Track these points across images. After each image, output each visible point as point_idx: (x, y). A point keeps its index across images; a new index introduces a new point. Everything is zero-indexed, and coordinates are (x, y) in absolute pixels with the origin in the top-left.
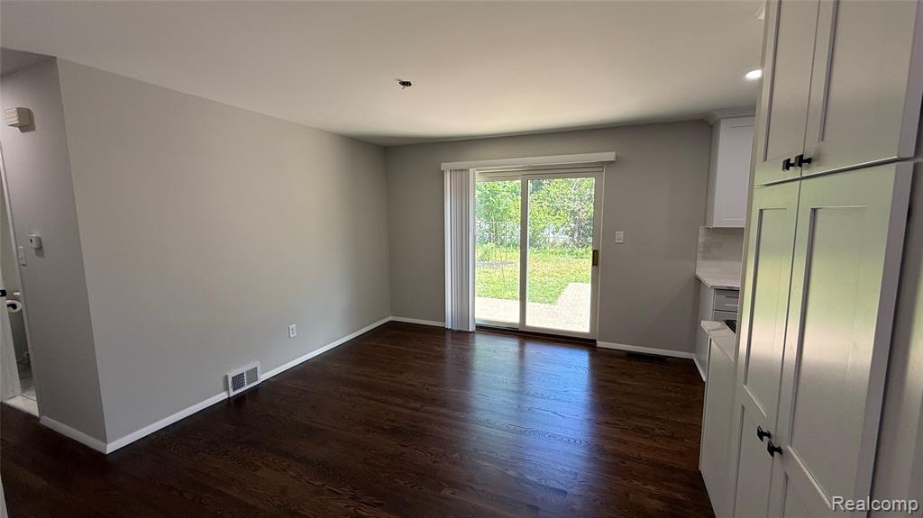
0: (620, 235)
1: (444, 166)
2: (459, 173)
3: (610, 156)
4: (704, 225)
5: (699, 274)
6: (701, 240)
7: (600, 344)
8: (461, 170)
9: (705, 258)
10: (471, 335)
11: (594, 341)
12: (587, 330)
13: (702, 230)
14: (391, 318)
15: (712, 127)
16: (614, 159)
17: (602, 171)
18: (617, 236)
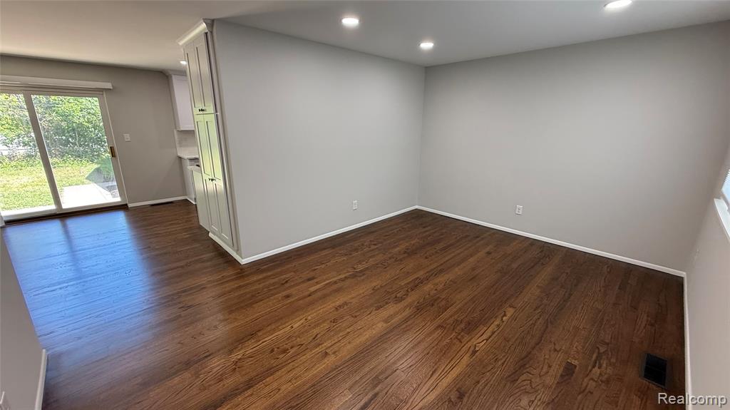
3: (108, 85)
4: (176, 128)
5: (179, 154)
6: (176, 137)
7: (130, 205)
9: (181, 146)
11: (126, 205)
13: (175, 132)
16: (111, 88)
17: (103, 94)
18: (126, 137)
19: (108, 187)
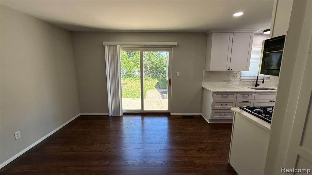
0: (178, 74)
1: (104, 43)
2: (112, 47)
3: (175, 43)
4: (205, 70)
5: (203, 86)
6: (204, 75)
7: (172, 114)
8: (113, 45)
9: (205, 81)
10: (121, 117)
11: (170, 113)
12: (167, 109)
13: (204, 72)
14: (80, 114)
15: (207, 35)
16: (177, 45)
17: (172, 49)
18: (177, 74)
19: (161, 92)
